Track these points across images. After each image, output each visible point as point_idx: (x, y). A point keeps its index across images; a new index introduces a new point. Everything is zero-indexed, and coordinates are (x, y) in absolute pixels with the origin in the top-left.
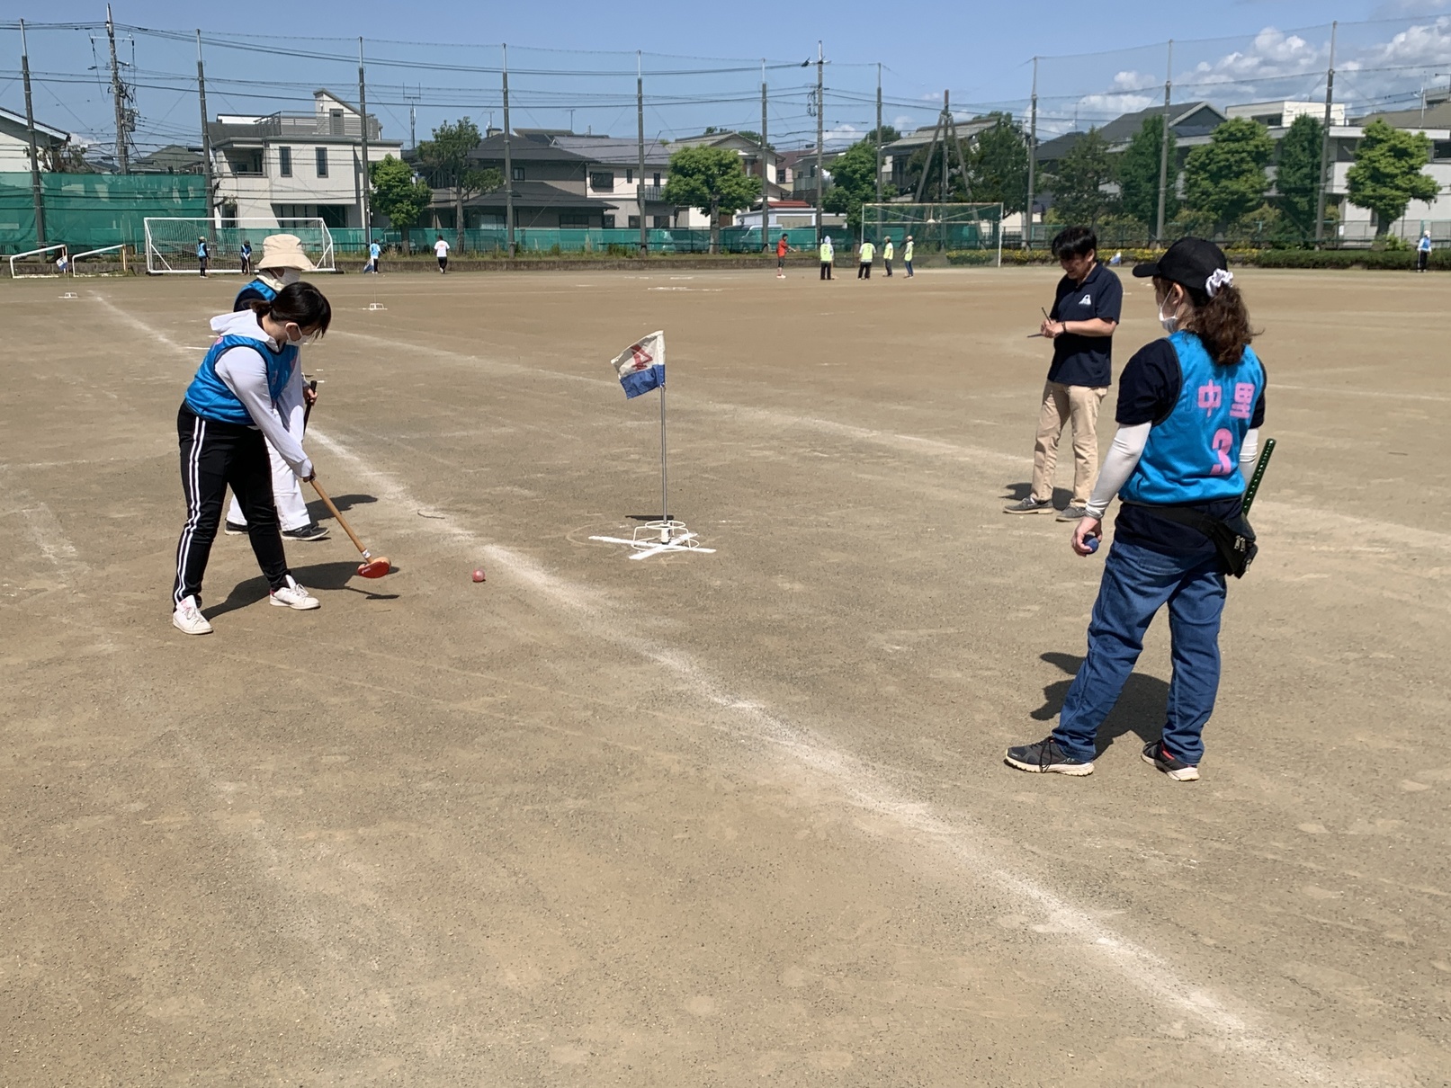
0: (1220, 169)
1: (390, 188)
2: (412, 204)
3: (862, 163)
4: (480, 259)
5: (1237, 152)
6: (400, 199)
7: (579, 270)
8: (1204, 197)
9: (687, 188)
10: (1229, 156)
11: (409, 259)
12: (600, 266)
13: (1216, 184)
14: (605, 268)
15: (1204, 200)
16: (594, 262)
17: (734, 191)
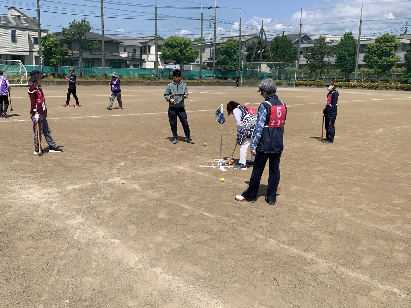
0: (383, 53)
1: (51, 47)
2: (60, 55)
3: (234, 46)
4: (91, 80)
5: (390, 46)
6: (55, 53)
7: (132, 85)
8: (375, 63)
9: (173, 53)
10: (387, 48)
11: (59, 80)
12: (141, 84)
13: (380, 58)
14: (143, 85)
15: (374, 64)
16: (138, 82)
17: (190, 55)
